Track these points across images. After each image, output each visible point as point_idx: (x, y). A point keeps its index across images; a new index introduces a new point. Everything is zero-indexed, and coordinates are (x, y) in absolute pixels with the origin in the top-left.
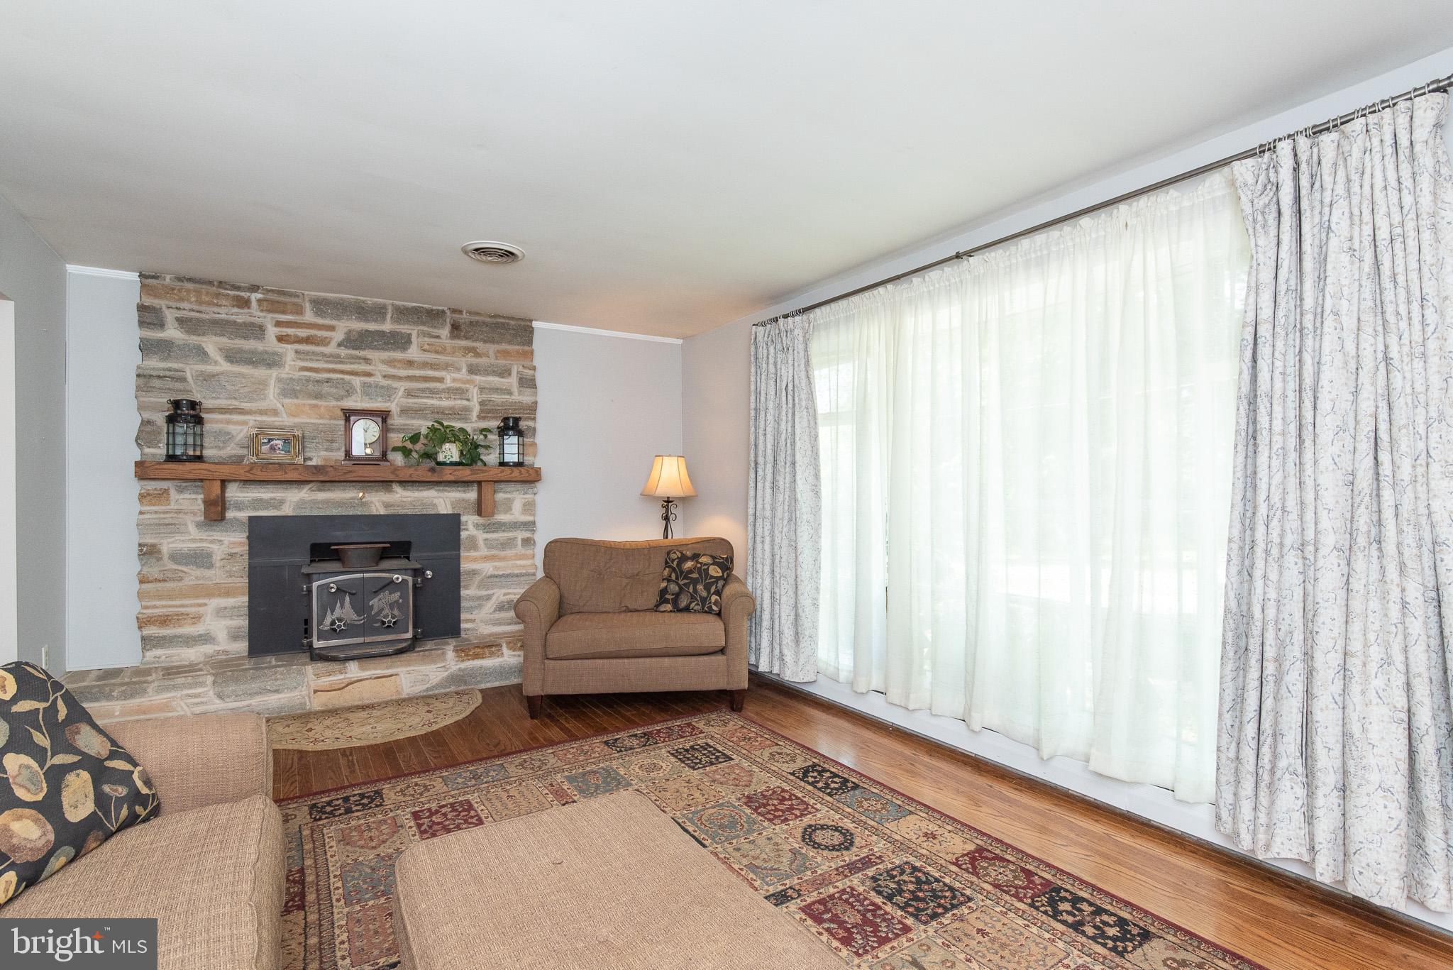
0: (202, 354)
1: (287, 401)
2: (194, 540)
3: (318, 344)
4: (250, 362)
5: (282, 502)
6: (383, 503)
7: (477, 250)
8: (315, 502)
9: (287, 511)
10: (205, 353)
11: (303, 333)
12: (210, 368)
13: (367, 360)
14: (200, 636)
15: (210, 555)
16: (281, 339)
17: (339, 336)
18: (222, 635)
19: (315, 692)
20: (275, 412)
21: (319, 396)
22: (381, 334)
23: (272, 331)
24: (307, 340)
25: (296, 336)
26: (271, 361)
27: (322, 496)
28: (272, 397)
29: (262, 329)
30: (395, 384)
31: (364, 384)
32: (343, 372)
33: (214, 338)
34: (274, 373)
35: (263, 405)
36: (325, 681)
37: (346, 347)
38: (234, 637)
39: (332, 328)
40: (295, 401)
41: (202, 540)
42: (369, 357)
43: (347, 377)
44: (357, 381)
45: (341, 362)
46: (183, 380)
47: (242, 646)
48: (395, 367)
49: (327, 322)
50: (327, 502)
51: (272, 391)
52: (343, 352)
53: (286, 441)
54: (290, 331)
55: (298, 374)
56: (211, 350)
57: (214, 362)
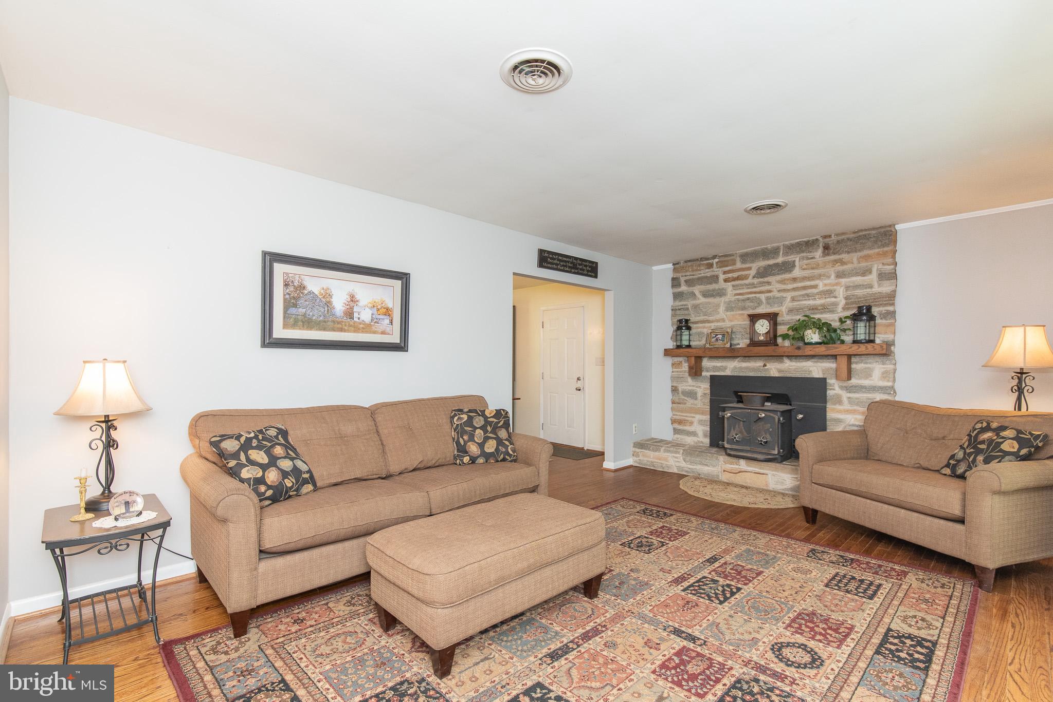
0: (693, 295)
1: (729, 313)
2: (690, 386)
3: (743, 280)
4: (712, 296)
5: (725, 368)
6: (777, 369)
7: (753, 208)
8: (741, 368)
9: (728, 373)
10: (695, 295)
11: (735, 275)
12: (696, 302)
13: (769, 283)
14: (693, 432)
15: (696, 393)
16: (726, 281)
17: (753, 272)
18: (700, 434)
19: (724, 471)
20: (723, 320)
21: (744, 308)
22: (777, 265)
23: (722, 277)
24: (738, 278)
25: (733, 277)
26: (721, 293)
27: (744, 365)
28: (722, 313)
29: (717, 277)
30: (784, 295)
31: (768, 299)
32: (755, 293)
33: (699, 287)
34: (723, 299)
35: (718, 317)
36: (729, 467)
37: (758, 278)
38: (705, 436)
39: (750, 269)
40: (732, 313)
41: (693, 386)
42: (770, 281)
43: (758, 295)
44: (763, 297)
45: (755, 287)
46: (688, 309)
47: (707, 441)
48: (785, 284)
49: (747, 265)
50: (747, 368)
51: (722, 309)
52: (756, 281)
53: (723, 335)
54: (730, 275)
55: (733, 298)
56: (697, 293)
57: (699, 298)
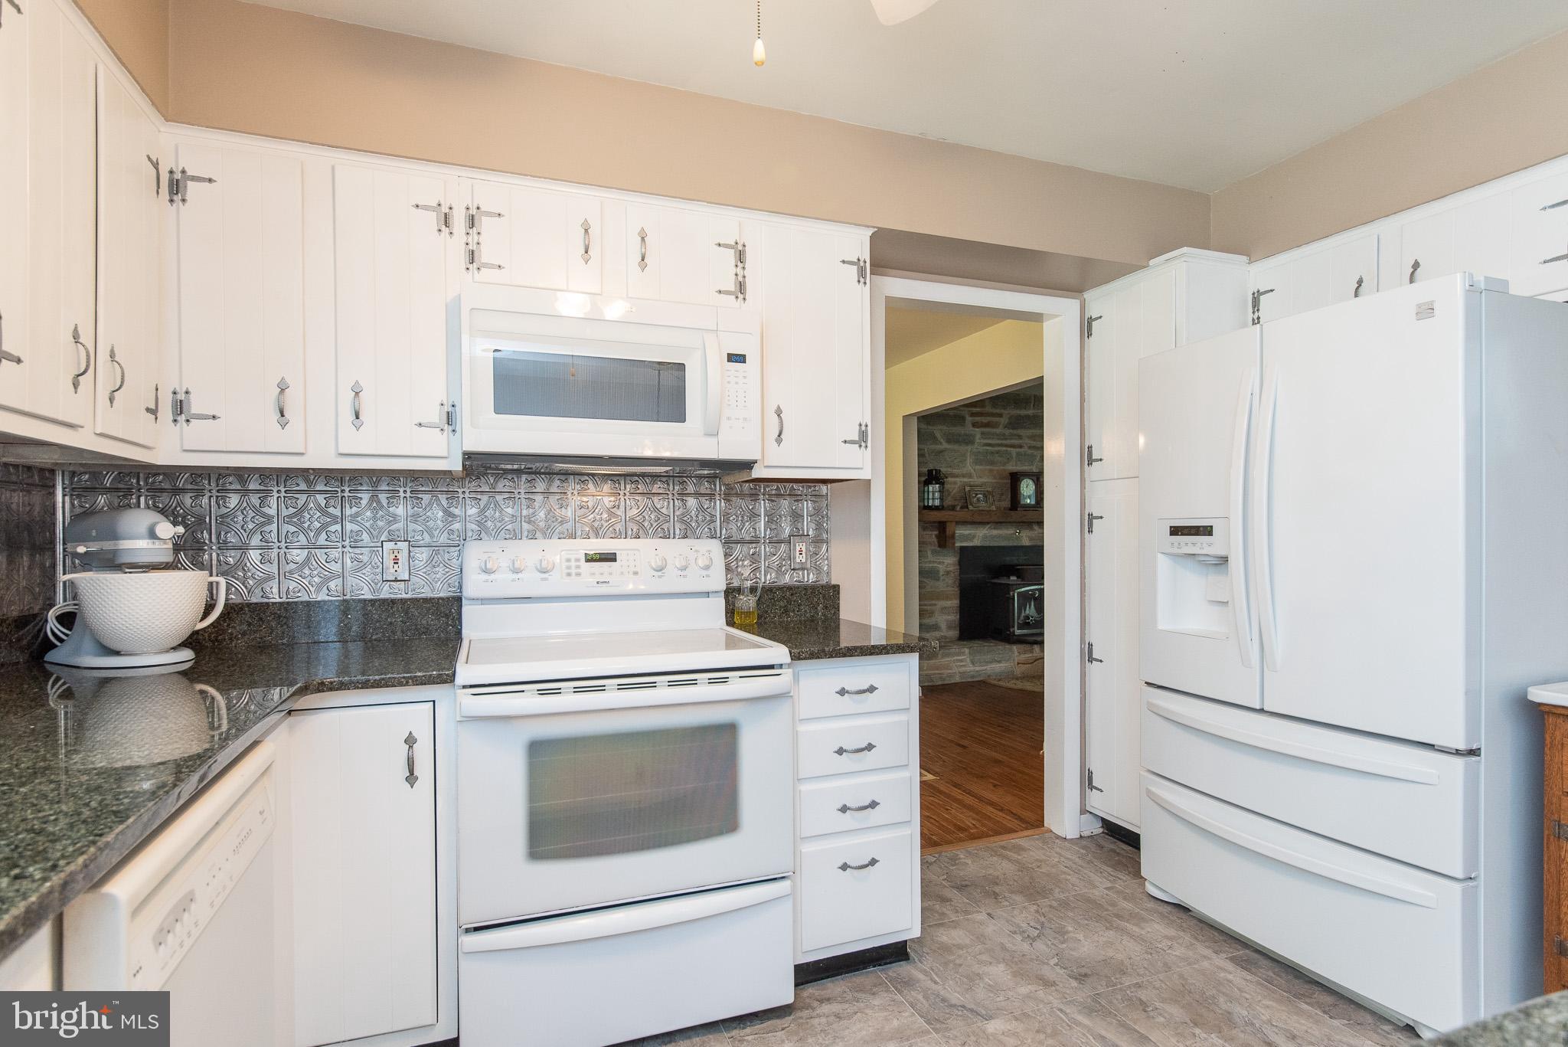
1: (978, 467)
2: (931, 562)
3: (993, 427)
4: (957, 442)
5: (974, 537)
6: (1029, 537)
8: (993, 537)
9: (976, 542)
10: (935, 438)
11: (985, 420)
12: (939, 447)
13: (1020, 437)
14: (933, 625)
15: (938, 572)
16: (974, 425)
17: (1004, 420)
18: (943, 626)
19: (1018, 663)
20: (970, 476)
21: (992, 463)
22: (1028, 417)
23: (969, 419)
24: (987, 425)
25: (982, 423)
26: (968, 440)
27: (995, 532)
28: (969, 466)
29: (963, 418)
31: (1018, 454)
32: (1006, 446)
33: (940, 427)
34: (969, 448)
35: (964, 471)
36: (1024, 657)
37: (1008, 428)
38: (949, 628)
39: (1000, 415)
40: (981, 467)
41: (934, 562)
42: (1022, 434)
43: (1009, 449)
44: (1014, 451)
45: (1006, 439)
47: (954, 633)
48: (1034, 440)
49: (998, 411)
50: (999, 536)
51: (969, 461)
52: (1007, 432)
53: (985, 496)
54: (978, 419)
55: (982, 449)
56: (938, 435)
57: (941, 443)
